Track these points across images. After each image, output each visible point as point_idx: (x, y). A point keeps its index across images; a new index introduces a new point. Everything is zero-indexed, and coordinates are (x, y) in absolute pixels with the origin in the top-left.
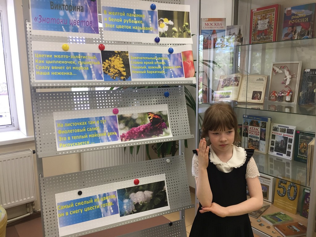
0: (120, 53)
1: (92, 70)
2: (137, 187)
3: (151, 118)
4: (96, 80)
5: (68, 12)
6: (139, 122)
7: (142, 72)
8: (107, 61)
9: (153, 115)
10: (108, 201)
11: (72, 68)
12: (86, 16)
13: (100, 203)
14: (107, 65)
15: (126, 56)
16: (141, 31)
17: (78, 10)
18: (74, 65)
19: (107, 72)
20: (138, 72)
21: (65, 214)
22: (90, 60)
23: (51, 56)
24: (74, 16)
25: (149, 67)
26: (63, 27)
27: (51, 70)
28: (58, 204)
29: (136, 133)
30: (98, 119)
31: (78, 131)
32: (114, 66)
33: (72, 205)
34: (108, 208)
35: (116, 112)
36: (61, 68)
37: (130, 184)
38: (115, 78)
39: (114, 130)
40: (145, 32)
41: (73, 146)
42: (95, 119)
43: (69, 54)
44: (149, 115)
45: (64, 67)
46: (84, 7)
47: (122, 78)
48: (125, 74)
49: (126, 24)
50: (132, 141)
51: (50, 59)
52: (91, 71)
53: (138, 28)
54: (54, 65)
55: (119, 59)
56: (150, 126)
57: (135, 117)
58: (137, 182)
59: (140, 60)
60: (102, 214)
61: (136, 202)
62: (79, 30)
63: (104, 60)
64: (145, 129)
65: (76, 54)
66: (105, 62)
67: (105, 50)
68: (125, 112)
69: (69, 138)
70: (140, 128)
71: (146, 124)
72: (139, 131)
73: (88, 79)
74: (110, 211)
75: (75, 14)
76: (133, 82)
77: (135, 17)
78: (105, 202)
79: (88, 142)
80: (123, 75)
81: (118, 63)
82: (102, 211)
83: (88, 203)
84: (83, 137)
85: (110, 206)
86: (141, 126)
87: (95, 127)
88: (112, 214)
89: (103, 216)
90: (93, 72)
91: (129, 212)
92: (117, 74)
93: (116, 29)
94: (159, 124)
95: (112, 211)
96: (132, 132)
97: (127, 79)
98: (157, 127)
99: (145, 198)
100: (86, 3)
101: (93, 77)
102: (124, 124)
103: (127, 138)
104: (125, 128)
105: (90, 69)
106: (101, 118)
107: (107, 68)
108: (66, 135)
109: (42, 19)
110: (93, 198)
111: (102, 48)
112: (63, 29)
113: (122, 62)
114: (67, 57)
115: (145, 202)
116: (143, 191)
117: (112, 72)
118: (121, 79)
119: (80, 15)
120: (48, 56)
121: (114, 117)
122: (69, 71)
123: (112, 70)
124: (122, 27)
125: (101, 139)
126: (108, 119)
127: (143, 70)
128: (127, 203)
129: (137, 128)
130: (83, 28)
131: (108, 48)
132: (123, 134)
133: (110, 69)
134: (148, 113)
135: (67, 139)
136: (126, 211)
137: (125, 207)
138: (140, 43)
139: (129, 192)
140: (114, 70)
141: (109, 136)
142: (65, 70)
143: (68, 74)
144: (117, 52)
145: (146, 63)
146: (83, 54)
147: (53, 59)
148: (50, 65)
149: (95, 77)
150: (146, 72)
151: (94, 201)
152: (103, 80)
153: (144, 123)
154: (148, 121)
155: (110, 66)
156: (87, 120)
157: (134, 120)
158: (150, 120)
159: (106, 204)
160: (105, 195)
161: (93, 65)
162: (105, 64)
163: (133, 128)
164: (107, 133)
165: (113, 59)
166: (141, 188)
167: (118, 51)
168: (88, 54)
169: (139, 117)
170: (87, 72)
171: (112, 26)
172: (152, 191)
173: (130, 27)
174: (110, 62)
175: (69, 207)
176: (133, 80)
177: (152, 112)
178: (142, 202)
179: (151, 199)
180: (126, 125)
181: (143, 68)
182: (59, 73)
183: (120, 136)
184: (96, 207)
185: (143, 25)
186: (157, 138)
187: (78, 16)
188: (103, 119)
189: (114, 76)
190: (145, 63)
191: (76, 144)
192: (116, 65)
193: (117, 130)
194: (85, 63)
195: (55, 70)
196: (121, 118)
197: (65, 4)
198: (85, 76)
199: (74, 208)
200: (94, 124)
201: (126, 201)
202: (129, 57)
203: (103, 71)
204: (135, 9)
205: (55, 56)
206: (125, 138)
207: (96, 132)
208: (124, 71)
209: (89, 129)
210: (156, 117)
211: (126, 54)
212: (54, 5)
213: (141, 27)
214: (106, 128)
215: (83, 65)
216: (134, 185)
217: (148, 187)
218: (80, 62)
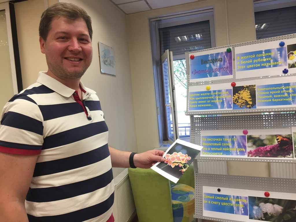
0: (247, 87)
1: (225, 101)
2: (267, 199)
3: (279, 140)
4: (227, 109)
5: (212, 64)
6: (265, 142)
7: (268, 101)
8: (237, 94)
9: (281, 137)
10: (240, 203)
11: (211, 101)
12: (224, 64)
13: (234, 202)
14: (236, 97)
15: (253, 88)
16: (270, 66)
17: (219, 61)
18: (213, 99)
19: (236, 102)
20: (263, 101)
21: (208, 202)
22: (224, 95)
23: (199, 95)
24: (215, 66)
25: (275, 96)
26: (208, 74)
27: (198, 104)
28: (204, 193)
29: (263, 152)
30: (231, 137)
31: (216, 144)
32: (242, 97)
33: (213, 197)
34: (240, 208)
35: (245, 132)
36: (204, 102)
37: (261, 194)
38: (242, 106)
39: (243, 147)
40: (273, 67)
41: (210, 154)
42: (228, 137)
43: (210, 92)
44: (277, 137)
45: (206, 101)
46: (223, 58)
47: (248, 106)
48: (251, 103)
49: (256, 63)
50: (257, 157)
51: (198, 97)
52: (224, 103)
53: (266, 64)
54: (200, 100)
55: (247, 92)
56: (278, 147)
57: (262, 138)
58: (267, 194)
59: (266, 91)
60: (235, 212)
61: (265, 211)
62: (218, 75)
63: (234, 94)
64: (272, 149)
65: (215, 91)
66: (235, 95)
67: (236, 86)
68: (255, 133)
69: (209, 149)
70: (267, 147)
71: (273, 145)
72: (265, 150)
73: (221, 108)
74: (241, 211)
75: (217, 64)
76: (258, 110)
77: (264, 56)
78: (238, 203)
79: (221, 153)
80: (249, 104)
81: (246, 95)
82: (235, 209)
83: (224, 199)
84: (219, 149)
85: (242, 208)
86: (268, 146)
87: (228, 143)
88: (242, 214)
89: (235, 213)
90: (225, 103)
91: (258, 217)
92: (244, 103)
93: (247, 69)
94: (287, 146)
95: (243, 212)
96: (258, 151)
97: (252, 107)
98: (285, 149)
99: (274, 210)
100: (224, 55)
101: (225, 106)
102: (252, 143)
103: (254, 155)
104: (252, 146)
105: (223, 101)
106: (233, 137)
107: (236, 99)
108: (208, 147)
109: (196, 72)
110: (229, 197)
111: (233, 85)
112: (208, 75)
113: (250, 94)
114: (209, 94)
115: (274, 214)
116: (273, 204)
117: (240, 102)
118: (247, 108)
119: (220, 64)
120: (197, 95)
121: (244, 137)
122: (209, 103)
123: (240, 101)
124: (252, 66)
125: (231, 153)
126: (239, 138)
127: (269, 99)
128: (257, 210)
129: (264, 148)
130: (221, 73)
131: (238, 84)
132: (250, 151)
133: (239, 100)
134: (276, 135)
135: (208, 149)
136: (255, 216)
137: (254, 212)
138: (267, 77)
139: (259, 201)
140: (242, 100)
141: (238, 151)
142: (207, 103)
143: (208, 105)
144: (246, 87)
145: (273, 93)
146: (219, 91)
147: (200, 96)
148: (198, 100)
149: (226, 107)
150: (272, 100)
151: (229, 199)
152: (232, 109)
153: (272, 144)
154: (276, 142)
155: (239, 98)
156: (222, 137)
157: (262, 141)
158: (278, 142)
159: (238, 205)
160: (238, 197)
161: (226, 98)
162: (235, 97)
163: (260, 147)
164: (236, 149)
165: (242, 92)
166: (271, 200)
167: (247, 85)
168: (223, 91)
169: (267, 138)
170: (221, 103)
171: (243, 67)
172: (283, 207)
173: (259, 65)
174: (239, 95)
175: (211, 198)
176: (258, 107)
177: (281, 135)
178: (271, 213)
179: (281, 214)
180: (254, 143)
181: (268, 97)
182: (203, 106)
183: (248, 152)
184: (231, 204)
185: (272, 61)
186: (283, 158)
187: (218, 65)
188: (234, 137)
189: (241, 105)
190: (271, 92)
191: (213, 154)
192: (244, 97)
193: (245, 147)
194: (221, 97)
195: (200, 104)
196: (250, 138)
197: (210, 59)
198: (219, 107)
199: (214, 200)
200: (228, 141)
201: (256, 208)
202: (256, 89)
203: (233, 102)
204: (263, 49)
205: (202, 94)
206: (252, 154)
207: (228, 147)
208: (250, 101)
209: (223, 144)
210: (285, 139)
211: (253, 87)
212: (203, 62)
213: (270, 63)
214: (237, 145)
215: (219, 99)
216: (264, 196)
217: (279, 202)
218: (217, 97)
